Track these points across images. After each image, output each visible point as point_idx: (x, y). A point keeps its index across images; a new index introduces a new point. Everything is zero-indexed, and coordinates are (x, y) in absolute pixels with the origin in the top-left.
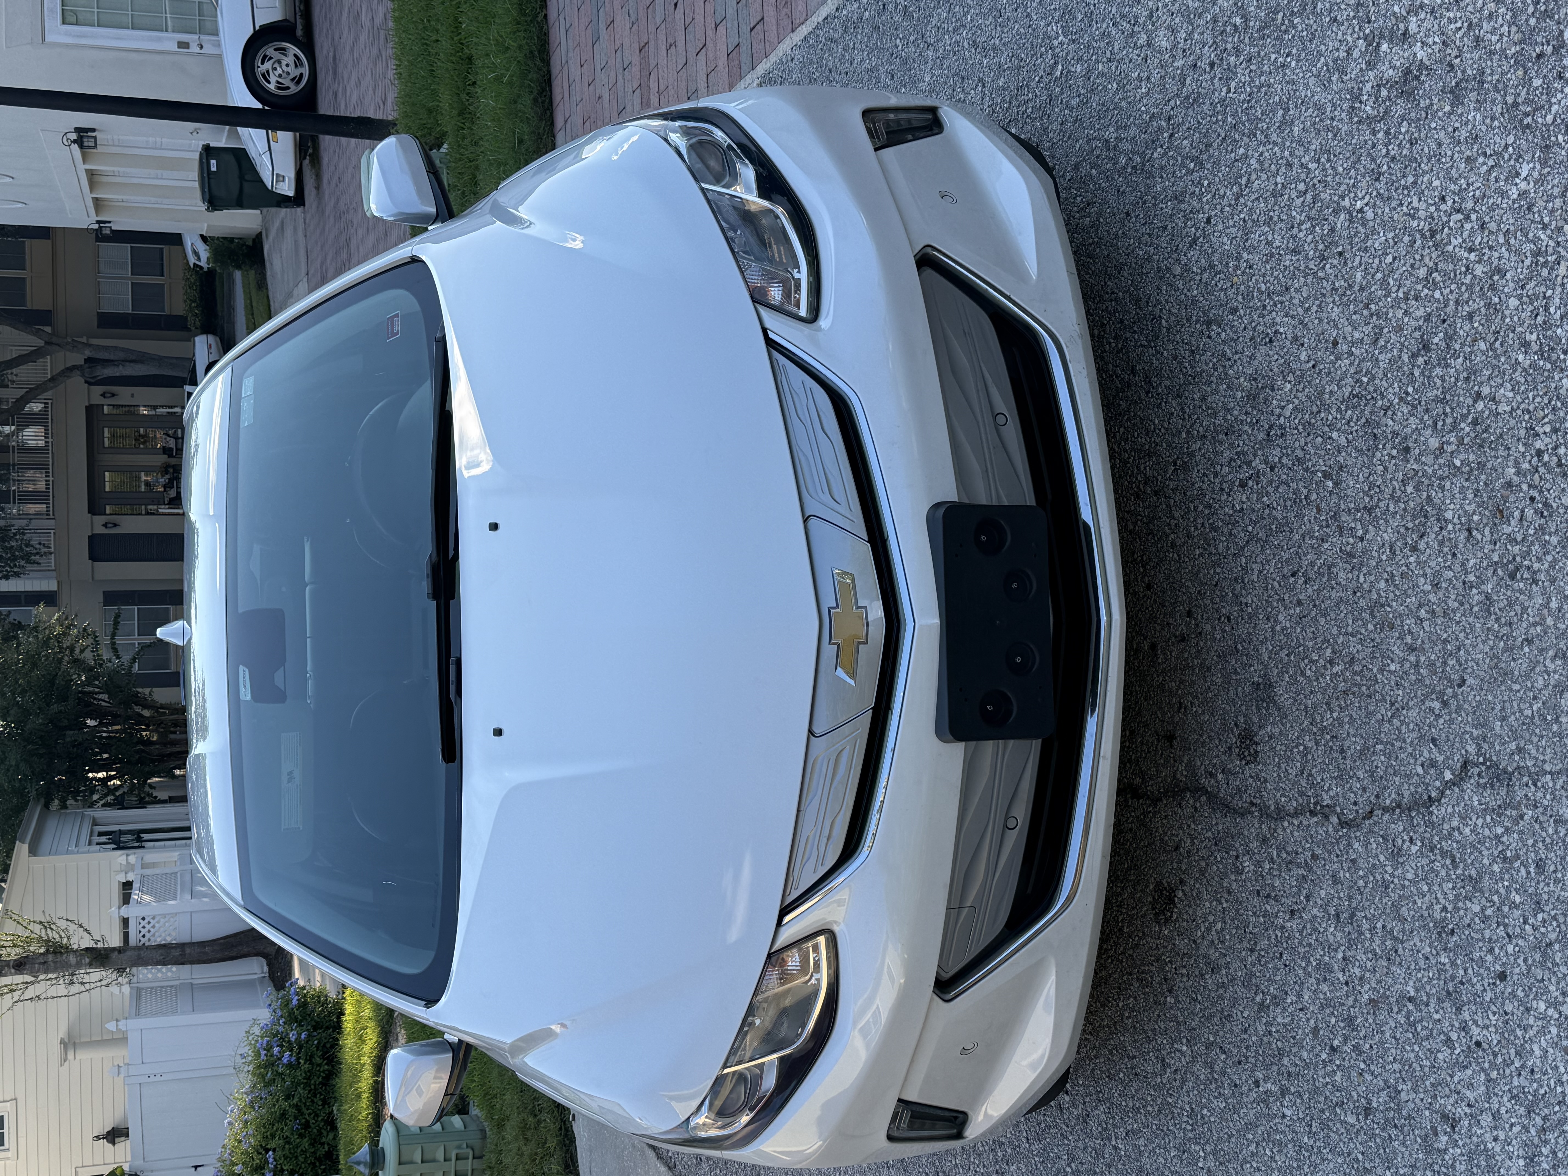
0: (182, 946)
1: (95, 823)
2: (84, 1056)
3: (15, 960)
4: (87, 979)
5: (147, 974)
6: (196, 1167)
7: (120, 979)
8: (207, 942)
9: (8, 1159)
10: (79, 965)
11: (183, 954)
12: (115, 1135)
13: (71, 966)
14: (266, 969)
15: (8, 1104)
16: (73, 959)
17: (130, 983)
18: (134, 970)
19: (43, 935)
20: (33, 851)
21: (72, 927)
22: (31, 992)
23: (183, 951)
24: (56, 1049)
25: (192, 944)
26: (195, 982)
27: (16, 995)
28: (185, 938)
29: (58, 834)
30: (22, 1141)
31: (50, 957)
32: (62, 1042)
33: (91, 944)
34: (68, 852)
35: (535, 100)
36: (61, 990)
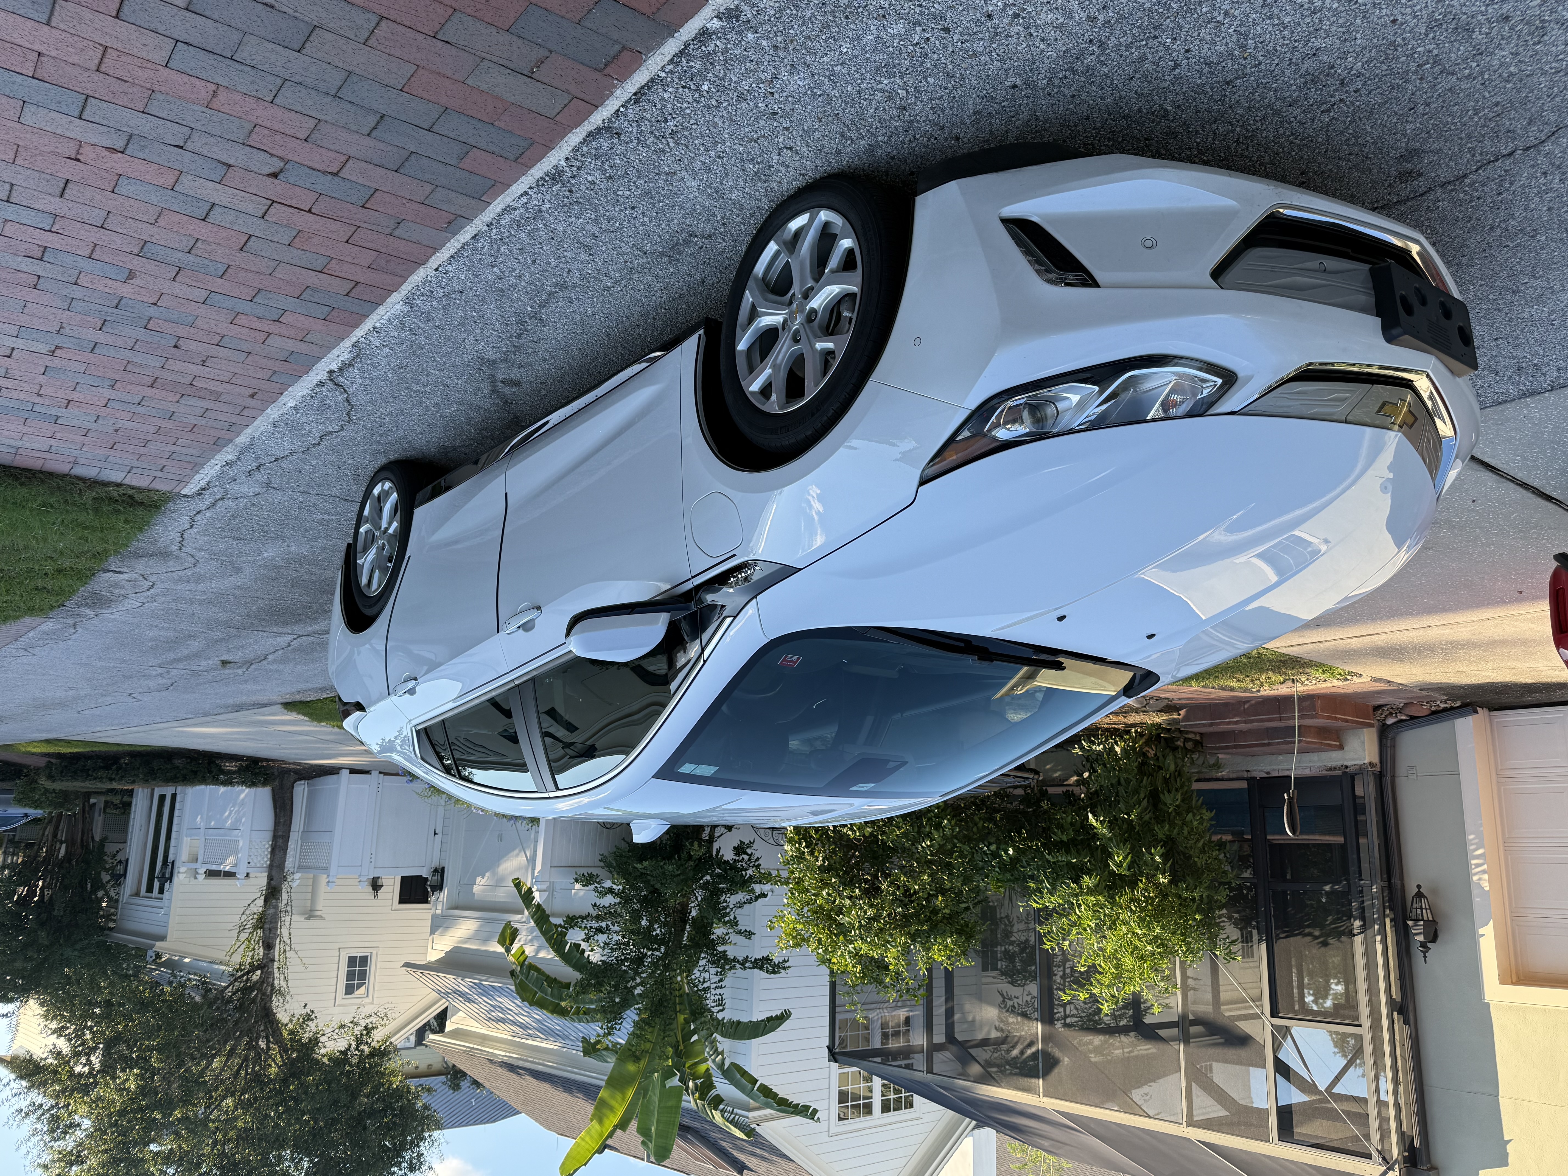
0: (275, 838)
1: (137, 894)
2: (321, 905)
3: (264, 949)
4: (284, 902)
5: (290, 862)
6: (435, 834)
7: (289, 880)
8: (275, 820)
9: (377, 954)
10: (276, 907)
11: (283, 837)
12: (376, 885)
13: (276, 913)
14: (303, 782)
15: (342, 954)
16: (271, 911)
17: (293, 873)
18: (286, 870)
19: (249, 931)
20: (163, 938)
21: (248, 912)
22: (286, 939)
23: (280, 836)
24: (313, 923)
25: (275, 830)
26: (301, 829)
27: (288, 948)
28: (269, 835)
29: (144, 921)
30: (367, 945)
31: (267, 926)
32: (309, 918)
33: (263, 898)
34: (167, 915)
35: (22, 484)
36: (288, 918)
